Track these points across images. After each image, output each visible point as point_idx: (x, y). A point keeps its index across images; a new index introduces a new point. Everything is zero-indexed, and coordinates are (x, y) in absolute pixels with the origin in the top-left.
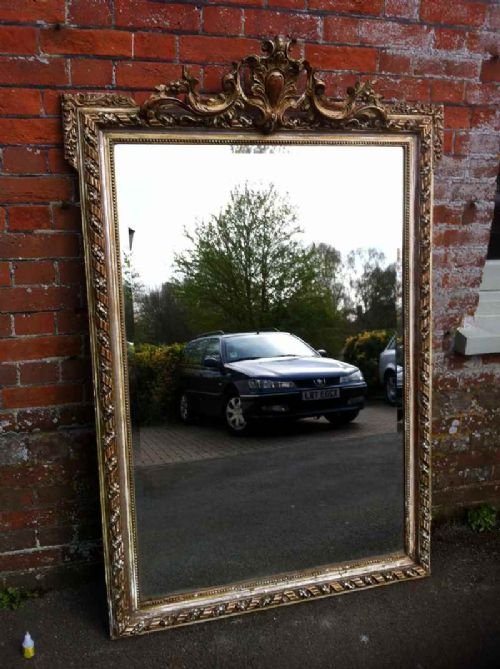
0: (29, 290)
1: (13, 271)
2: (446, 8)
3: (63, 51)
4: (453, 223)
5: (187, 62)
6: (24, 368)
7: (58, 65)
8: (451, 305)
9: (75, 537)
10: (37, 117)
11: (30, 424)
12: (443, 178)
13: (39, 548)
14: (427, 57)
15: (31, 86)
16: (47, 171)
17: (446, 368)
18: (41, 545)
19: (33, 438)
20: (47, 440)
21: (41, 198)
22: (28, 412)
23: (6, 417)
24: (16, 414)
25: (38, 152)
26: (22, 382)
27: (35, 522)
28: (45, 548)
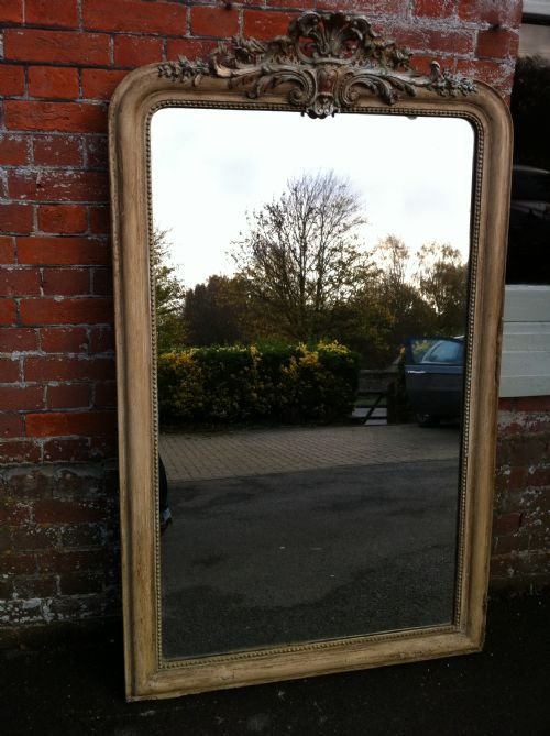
5: (92, 31)
14: (405, 26)
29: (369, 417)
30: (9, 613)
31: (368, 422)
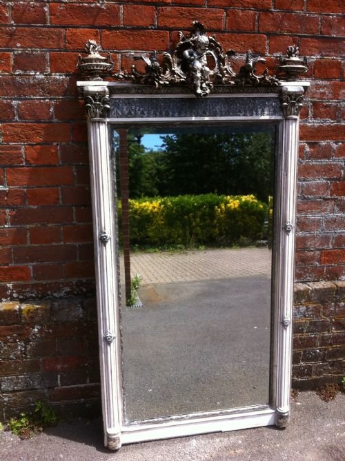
6: (81, 247)
11: (84, 290)
18: (91, 382)
19: (86, 301)
22: (84, 281)
23: (67, 285)
24: (74, 282)
26: (80, 258)
27: (86, 364)
28: (93, 384)
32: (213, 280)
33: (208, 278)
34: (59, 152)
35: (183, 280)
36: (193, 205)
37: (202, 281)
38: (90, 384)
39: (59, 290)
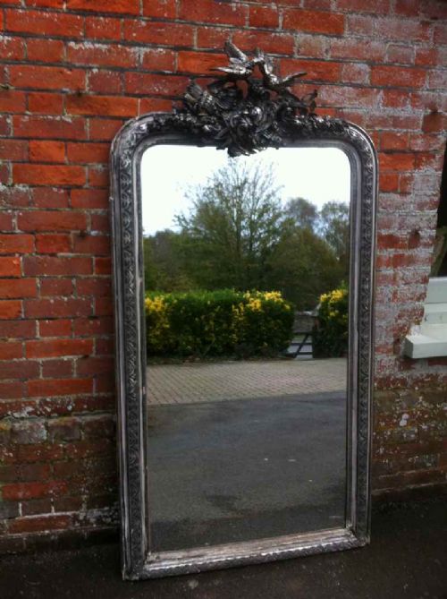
0: (52, 301)
1: (39, 285)
2: (392, 74)
3: (83, 112)
4: (400, 248)
6: (44, 364)
7: (79, 124)
8: (400, 317)
9: (84, 506)
10: (63, 164)
11: (49, 410)
12: (391, 211)
13: (54, 513)
14: (377, 114)
15: (57, 140)
16: (69, 206)
17: (396, 369)
18: (56, 511)
19: (51, 422)
20: (63, 424)
21: (63, 227)
22: (48, 400)
23: (30, 404)
24: (37, 402)
25: (62, 191)
26: (44, 375)
27: (51, 492)
28: (59, 514)
29: (298, 353)
30: (111, 516)
31: (298, 356)
32: (227, 401)
33: (221, 399)
34: (22, 265)
35: (190, 401)
36: (206, 304)
37: (212, 403)
38: (55, 514)
39: (19, 409)
